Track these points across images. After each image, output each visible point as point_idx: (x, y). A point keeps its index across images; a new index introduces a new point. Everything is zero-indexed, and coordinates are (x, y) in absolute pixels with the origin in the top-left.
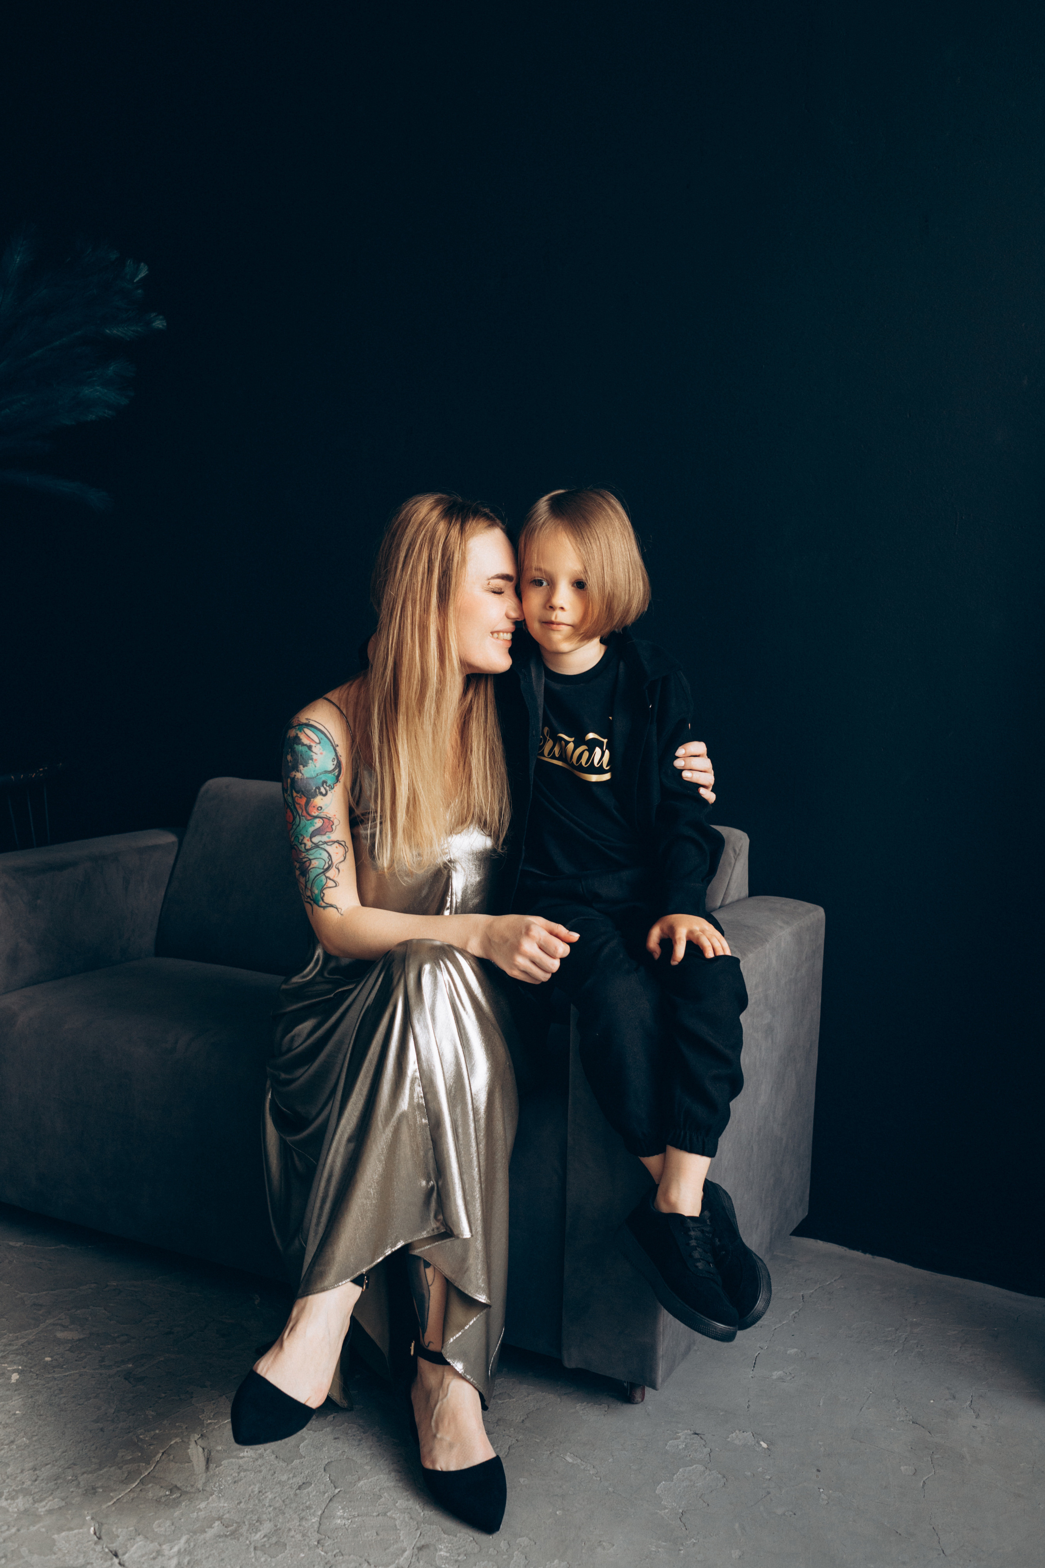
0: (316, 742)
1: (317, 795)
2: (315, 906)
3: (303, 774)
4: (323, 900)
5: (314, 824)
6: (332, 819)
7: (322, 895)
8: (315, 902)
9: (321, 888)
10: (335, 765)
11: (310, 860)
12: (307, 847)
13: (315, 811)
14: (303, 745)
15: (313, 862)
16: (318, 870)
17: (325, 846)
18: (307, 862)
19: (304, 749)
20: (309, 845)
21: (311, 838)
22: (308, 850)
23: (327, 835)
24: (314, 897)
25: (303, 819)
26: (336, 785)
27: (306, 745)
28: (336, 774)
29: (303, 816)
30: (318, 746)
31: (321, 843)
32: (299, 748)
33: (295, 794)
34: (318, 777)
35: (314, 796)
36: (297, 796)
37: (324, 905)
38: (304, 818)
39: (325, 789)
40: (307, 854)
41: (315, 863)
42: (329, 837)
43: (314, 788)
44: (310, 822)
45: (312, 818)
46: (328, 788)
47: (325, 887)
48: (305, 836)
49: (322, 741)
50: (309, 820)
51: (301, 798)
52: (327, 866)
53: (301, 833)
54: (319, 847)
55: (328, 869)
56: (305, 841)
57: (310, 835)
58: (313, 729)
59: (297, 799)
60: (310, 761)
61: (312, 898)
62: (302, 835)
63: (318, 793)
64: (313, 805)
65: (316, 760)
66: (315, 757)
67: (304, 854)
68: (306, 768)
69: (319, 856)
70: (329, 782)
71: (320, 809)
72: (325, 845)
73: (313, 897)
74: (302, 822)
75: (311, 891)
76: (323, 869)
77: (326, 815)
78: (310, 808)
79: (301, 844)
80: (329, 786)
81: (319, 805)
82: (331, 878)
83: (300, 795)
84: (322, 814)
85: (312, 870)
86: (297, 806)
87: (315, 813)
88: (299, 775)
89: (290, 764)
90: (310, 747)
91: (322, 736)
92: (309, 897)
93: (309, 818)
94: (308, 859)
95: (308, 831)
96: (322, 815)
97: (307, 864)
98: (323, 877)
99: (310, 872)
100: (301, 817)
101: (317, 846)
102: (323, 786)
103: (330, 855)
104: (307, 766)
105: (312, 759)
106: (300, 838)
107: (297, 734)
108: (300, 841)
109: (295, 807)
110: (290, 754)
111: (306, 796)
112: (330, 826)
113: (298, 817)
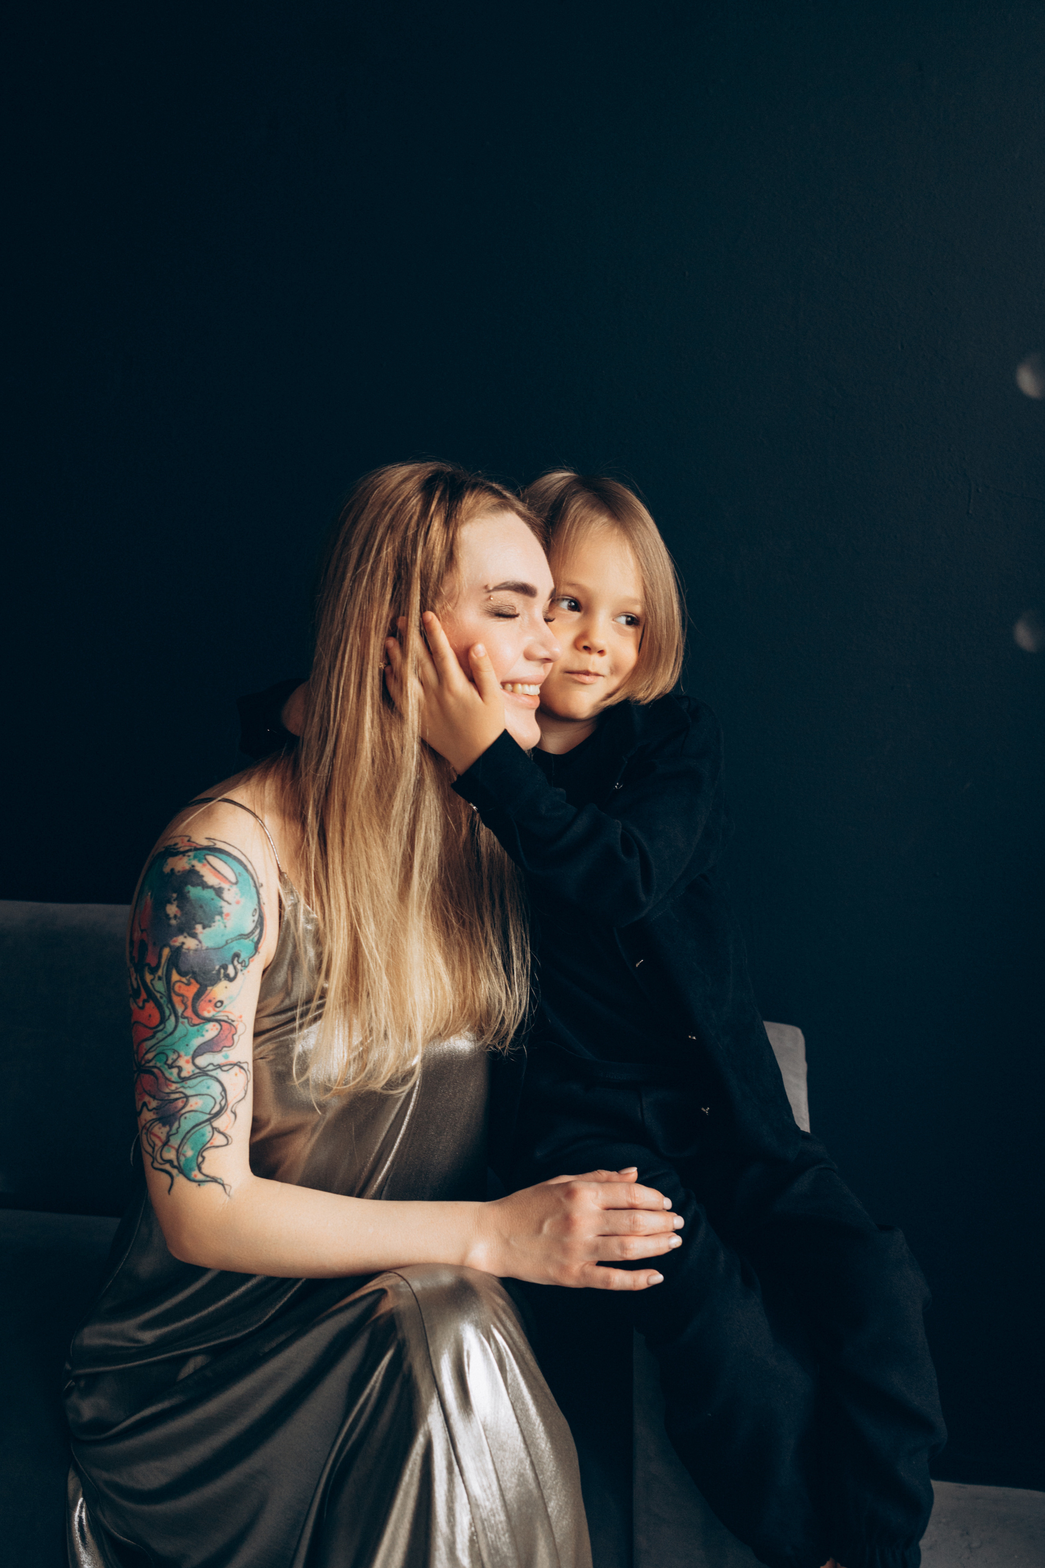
0: (230, 882)
1: (220, 980)
2: (180, 1180)
3: (200, 942)
4: (200, 1169)
5: (204, 1033)
6: (235, 1024)
7: (200, 1159)
8: (181, 1171)
9: (200, 1147)
10: (255, 922)
11: (187, 1097)
12: (184, 1074)
13: (210, 1008)
14: (205, 886)
15: (192, 1101)
16: (200, 1115)
17: (218, 1073)
18: (180, 1101)
19: (208, 894)
20: (188, 1069)
21: (194, 1057)
22: (184, 1079)
23: (223, 1053)
24: (182, 1163)
25: (183, 1023)
26: (252, 961)
27: (212, 887)
28: (256, 939)
29: (185, 1018)
30: (234, 889)
31: (211, 1067)
32: (194, 892)
33: (175, 977)
34: (228, 946)
35: (215, 981)
36: (180, 981)
37: (200, 1177)
38: (186, 1021)
39: (235, 968)
40: (183, 1087)
41: (195, 1103)
42: (226, 1057)
43: (217, 967)
44: (196, 1028)
45: (202, 1021)
46: (239, 967)
47: (208, 1145)
48: (182, 1053)
49: (240, 879)
50: (194, 1025)
51: (188, 984)
52: (217, 1108)
53: (175, 1047)
54: (207, 1075)
55: (217, 1115)
56: (181, 1062)
57: (192, 1052)
58: (224, 857)
59: (180, 987)
60: (218, 918)
61: (176, 1163)
62: (175, 1051)
63: (222, 975)
64: (208, 998)
65: (228, 915)
66: (226, 909)
67: (174, 1087)
68: (208, 930)
69: (205, 1091)
70: (244, 956)
71: (219, 1004)
72: (219, 1071)
73: (179, 1164)
74: (180, 1026)
75: (177, 1151)
76: (209, 1114)
77: (227, 1016)
78: (202, 1002)
79: (171, 1067)
80: (241, 963)
81: (219, 998)
82: (222, 1130)
83: (188, 980)
84: (222, 1014)
85: (187, 1115)
86: (176, 1000)
87: (209, 1012)
88: (190, 943)
89: (173, 922)
90: (219, 892)
91: (240, 869)
92: (170, 1162)
93: (196, 1020)
94: (182, 1095)
95: (190, 1045)
96: (220, 1016)
97: (180, 1104)
98: (209, 1128)
99: (182, 1118)
100: (181, 1020)
101: (203, 1072)
102: (232, 962)
103: (224, 1090)
104: (210, 926)
105: (221, 914)
106: (172, 1056)
107: (193, 866)
108: (170, 1062)
109: (170, 1001)
110: (175, 903)
111: (197, 982)
112: (230, 1036)
113: (173, 1018)
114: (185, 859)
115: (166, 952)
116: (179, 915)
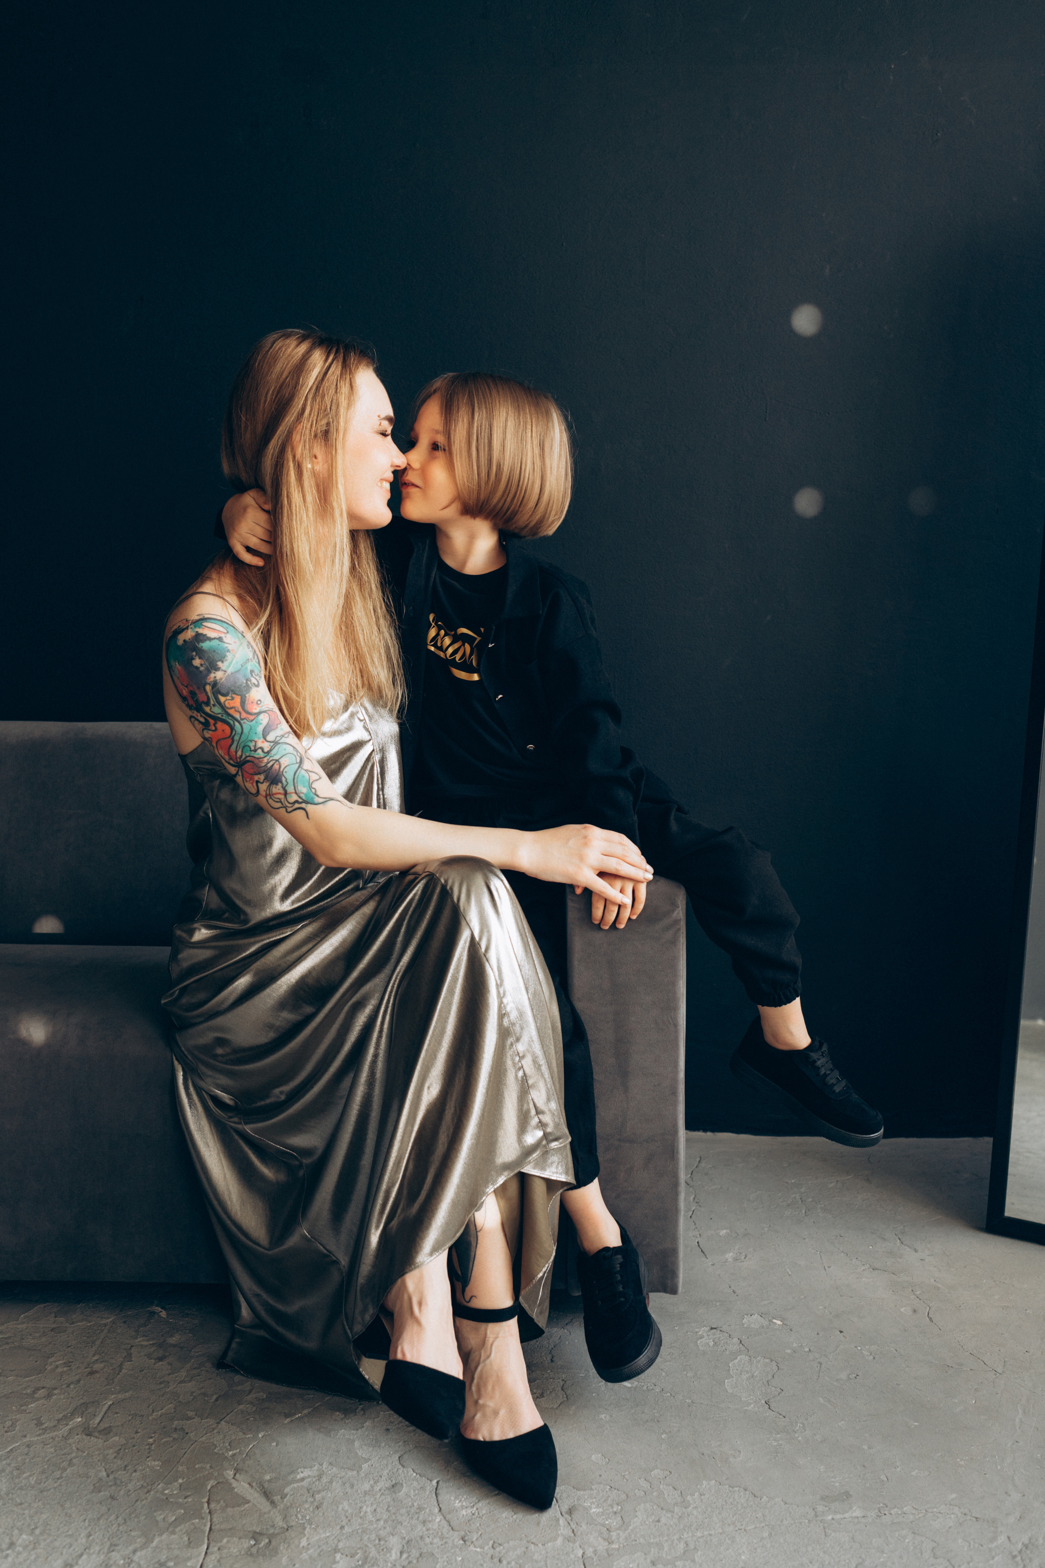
0: (224, 632)
1: (251, 688)
2: (310, 808)
3: (225, 672)
4: (318, 796)
5: (261, 721)
6: (274, 710)
7: (313, 790)
8: (307, 802)
9: (307, 784)
10: (252, 652)
11: (277, 760)
12: (266, 750)
13: (256, 707)
14: (210, 639)
15: (282, 761)
16: (293, 766)
17: (283, 740)
18: (275, 765)
19: (214, 643)
20: (266, 746)
21: (265, 738)
22: (268, 752)
23: (279, 728)
24: (304, 798)
25: (244, 723)
27: (215, 638)
28: (257, 661)
29: (243, 719)
30: (227, 637)
31: (278, 738)
32: (205, 645)
33: (222, 699)
34: (243, 668)
35: (248, 691)
36: (227, 700)
37: (321, 800)
38: (245, 720)
39: (255, 679)
40: (271, 757)
41: (284, 762)
42: (282, 730)
43: (245, 681)
44: (254, 722)
45: (255, 716)
46: (257, 678)
47: (311, 781)
48: (256, 739)
50: (252, 721)
51: (233, 699)
52: (298, 760)
53: (250, 738)
54: (279, 743)
55: (301, 762)
56: (259, 744)
57: (262, 736)
58: (210, 621)
59: (229, 703)
60: (228, 654)
61: (300, 800)
62: (251, 741)
63: (250, 685)
64: (250, 702)
65: (232, 650)
66: (230, 647)
67: (265, 760)
68: (225, 663)
69: (284, 753)
70: (256, 671)
71: (259, 702)
72: (283, 738)
73: (302, 799)
74: (244, 726)
75: (296, 793)
76: (297, 763)
77: (268, 708)
78: (248, 705)
79: (255, 750)
80: (257, 675)
81: (257, 699)
82: (311, 770)
83: (232, 697)
85: (285, 770)
86: (231, 712)
87: (256, 709)
88: (219, 675)
89: (202, 669)
90: (220, 639)
91: (224, 625)
92: (297, 802)
93: (252, 717)
94: (274, 761)
95: (258, 732)
96: (264, 708)
97: (276, 766)
98: (303, 772)
99: (284, 773)
100: (242, 722)
101: (276, 743)
102: (252, 676)
103: (294, 748)
104: (226, 661)
105: (228, 651)
106: (252, 745)
107: (197, 632)
108: (253, 748)
109: (229, 715)
110: (197, 657)
111: (237, 695)
112: (276, 718)
113: (237, 724)
114: (189, 631)
115: (208, 688)
116: (203, 663)
